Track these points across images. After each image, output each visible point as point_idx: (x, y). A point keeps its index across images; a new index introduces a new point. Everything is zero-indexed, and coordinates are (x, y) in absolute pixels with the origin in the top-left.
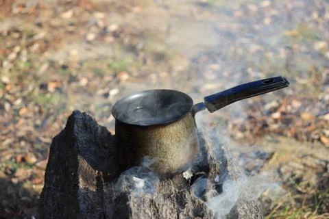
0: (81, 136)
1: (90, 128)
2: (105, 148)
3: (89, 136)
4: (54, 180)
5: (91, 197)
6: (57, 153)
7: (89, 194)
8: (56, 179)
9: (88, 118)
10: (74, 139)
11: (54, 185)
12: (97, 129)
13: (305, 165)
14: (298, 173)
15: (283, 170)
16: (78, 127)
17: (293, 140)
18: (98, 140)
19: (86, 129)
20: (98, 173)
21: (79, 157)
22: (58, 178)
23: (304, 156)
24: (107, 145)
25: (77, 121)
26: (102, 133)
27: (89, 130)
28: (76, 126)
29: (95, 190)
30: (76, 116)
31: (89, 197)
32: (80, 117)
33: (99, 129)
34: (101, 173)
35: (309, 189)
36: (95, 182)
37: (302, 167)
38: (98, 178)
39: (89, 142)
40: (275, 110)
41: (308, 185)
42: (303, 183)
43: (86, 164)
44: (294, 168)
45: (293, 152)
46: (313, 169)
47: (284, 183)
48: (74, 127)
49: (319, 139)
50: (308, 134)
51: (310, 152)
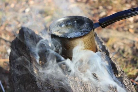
4: (16, 66)
12: (36, 36)
13: (124, 43)
14: (122, 48)
15: (115, 46)
16: (26, 36)
17: (116, 32)
20: (42, 63)
21: (30, 54)
23: (123, 39)
25: (25, 33)
30: (24, 30)
32: (26, 30)
37: (122, 44)
41: (128, 54)
42: (126, 53)
44: (120, 46)
45: (118, 37)
46: (128, 45)
47: (116, 53)
48: (24, 36)
49: (128, 30)
50: (123, 28)
51: (125, 37)
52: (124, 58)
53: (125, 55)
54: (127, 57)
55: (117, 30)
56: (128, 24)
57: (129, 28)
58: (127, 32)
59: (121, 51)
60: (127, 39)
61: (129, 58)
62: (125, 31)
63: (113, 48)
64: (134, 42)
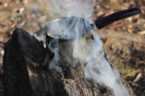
0: (23, 43)
1: (27, 37)
2: (37, 49)
3: (27, 42)
4: (10, 68)
5: (37, 81)
6: (9, 52)
7: (35, 79)
9: (24, 32)
10: (20, 45)
11: (10, 71)
12: (30, 38)
13: (122, 44)
14: (120, 48)
15: (113, 47)
16: (20, 37)
18: (32, 44)
19: (25, 38)
20: (37, 65)
22: (12, 67)
23: (121, 39)
24: (37, 47)
25: (19, 34)
29: (37, 76)
30: (18, 31)
31: (35, 81)
32: (20, 31)
33: (31, 37)
34: (38, 65)
38: (37, 68)
39: (28, 46)
42: (124, 54)
43: (29, 60)
44: (118, 46)
45: (116, 37)
46: (127, 45)
47: (114, 54)
48: (18, 38)
49: (127, 30)
50: (121, 28)
51: (123, 37)
52: (122, 58)
53: (123, 56)
54: (125, 58)
55: (116, 30)
56: (127, 24)
57: (128, 28)
58: (126, 32)
59: (119, 52)
60: (125, 39)
61: (127, 59)
62: (124, 31)
63: (111, 49)
64: (133, 42)
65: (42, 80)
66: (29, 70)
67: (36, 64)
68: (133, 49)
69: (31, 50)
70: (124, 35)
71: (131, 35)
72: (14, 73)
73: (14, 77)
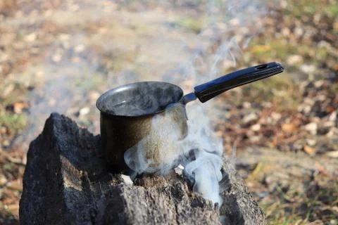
0: (62, 137)
1: (71, 129)
2: (89, 149)
3: (69, 137)
4: (34, 185)
5: (78, 196)
6: (36, 157)
7: (75, 194)
8: (37, 185)
9: (67, 120)
10: (55, 140)
11: (34, 190)
12: (78, 130)
13: (290, 175)
14: (285, 183)
15: (268, 180)
16: (58, 128)
17: (276, 152)
18: (79, 141)
19: (66, 130)
20: (83, 173)
21: (61, 157)
22: (38, 182)
23: (289, 166)
24: (89, 146)
25: (56, 123)
26: (84, 134)
27: (69, 131)
28: (55, 128)
29: (81, 190)
30: (55, 118)
31: (75, 196)
32: (59, 119)
33: (80, 131)
34: (86, 173)
35: (297, 198)
36: (80, 182)
37: (287, 177)
38: (83, 178)
39: (70, 143)
40: (254, 122)
41: (296, 194)
42: (291, 192)
43: (70, 164)
44: (280, 178)
45: (277, 162)
46: (299, 178)
47: (271, 193)
48: (53, 128)
49: (303, 150)
50: (291, 145)
51: (294, 161)
52: (287, 201)
53: (287, 198)
54: (292, 200)
55: (278, 148)
56: (305, 138)
57: (307, 144)
58: (300, 154)
59: (279, 189)
60: (297, 166)
61: (295, 202)
62: (296, 151)
63: (264, 183)
64: (313, 172)
65: (89, 196)
66: (65, 179)
67: (81, 172)
68: (312, 183)
69: (76, 149)
70: (297, 157)
71: (312, 158)
72: (40, 193)
73: (39, 198)
